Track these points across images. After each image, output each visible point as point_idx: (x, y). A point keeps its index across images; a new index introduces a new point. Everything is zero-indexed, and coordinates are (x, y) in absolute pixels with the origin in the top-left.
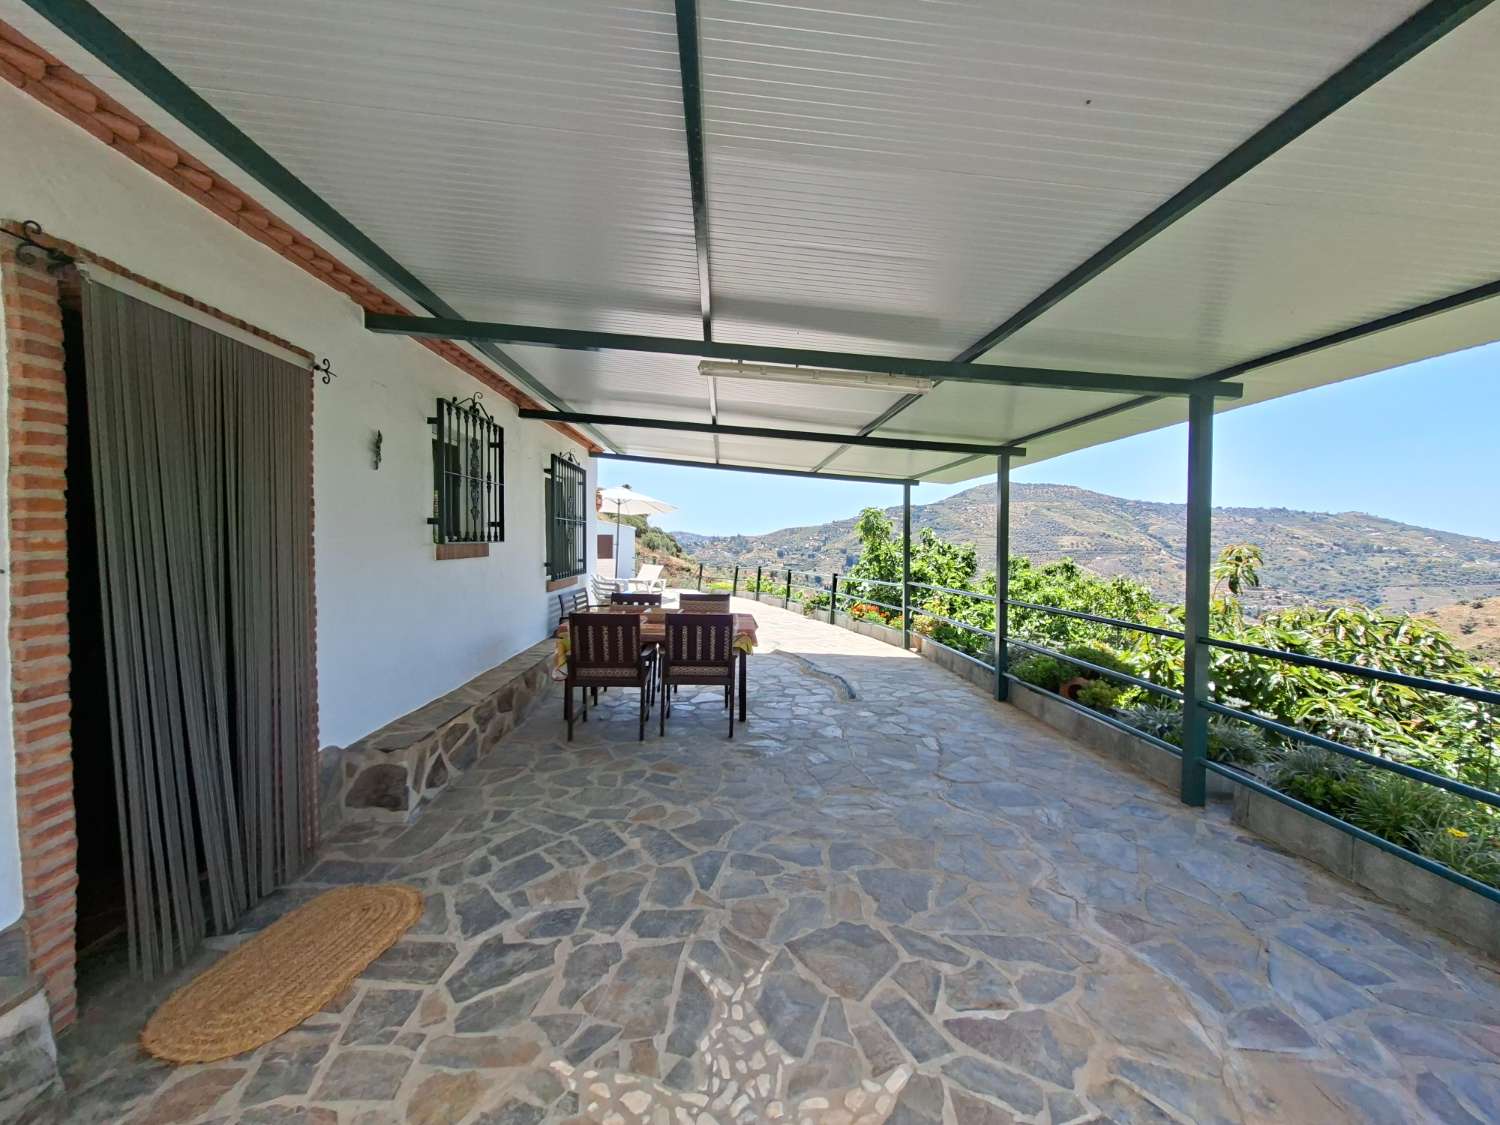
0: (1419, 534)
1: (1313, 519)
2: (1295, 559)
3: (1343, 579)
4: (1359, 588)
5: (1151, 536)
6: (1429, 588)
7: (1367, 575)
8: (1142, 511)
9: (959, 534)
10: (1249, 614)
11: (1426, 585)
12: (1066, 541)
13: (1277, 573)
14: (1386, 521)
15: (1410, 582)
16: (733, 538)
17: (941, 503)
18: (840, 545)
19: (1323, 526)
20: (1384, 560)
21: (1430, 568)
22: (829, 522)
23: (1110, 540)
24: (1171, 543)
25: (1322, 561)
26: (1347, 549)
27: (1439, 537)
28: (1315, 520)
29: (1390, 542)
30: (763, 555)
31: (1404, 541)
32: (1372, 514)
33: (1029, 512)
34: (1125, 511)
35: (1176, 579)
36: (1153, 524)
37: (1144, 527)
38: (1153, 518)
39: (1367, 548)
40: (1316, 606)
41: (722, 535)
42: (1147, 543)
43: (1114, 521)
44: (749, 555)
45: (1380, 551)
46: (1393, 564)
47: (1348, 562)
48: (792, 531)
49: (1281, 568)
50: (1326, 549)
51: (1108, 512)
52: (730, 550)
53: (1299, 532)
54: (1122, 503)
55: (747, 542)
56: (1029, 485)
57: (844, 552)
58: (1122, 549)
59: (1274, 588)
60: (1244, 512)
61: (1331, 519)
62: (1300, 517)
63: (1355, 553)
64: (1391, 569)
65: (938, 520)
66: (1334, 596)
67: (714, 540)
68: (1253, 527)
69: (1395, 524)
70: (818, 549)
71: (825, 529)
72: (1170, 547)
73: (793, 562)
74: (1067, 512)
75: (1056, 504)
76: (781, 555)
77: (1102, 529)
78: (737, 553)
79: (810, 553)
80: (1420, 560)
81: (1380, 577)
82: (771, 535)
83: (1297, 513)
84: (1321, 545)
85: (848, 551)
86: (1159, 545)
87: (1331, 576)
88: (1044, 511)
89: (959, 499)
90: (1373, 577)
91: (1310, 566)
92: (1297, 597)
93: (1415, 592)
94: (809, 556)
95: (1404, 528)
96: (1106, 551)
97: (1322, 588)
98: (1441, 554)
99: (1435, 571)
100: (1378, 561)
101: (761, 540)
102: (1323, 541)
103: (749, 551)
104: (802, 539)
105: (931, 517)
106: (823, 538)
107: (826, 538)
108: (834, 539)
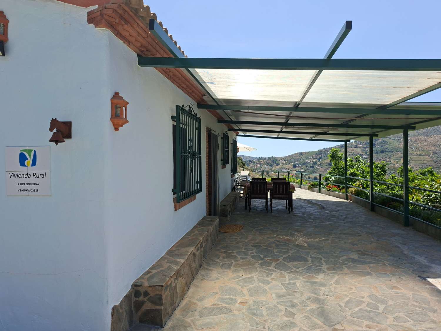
16: (269, 158)
30: (285, 166)
41: (264, 157)
44: (278, 167)
48: (301, 154)
52: (268, 164)
55: (276, 160)
65: (387, 146)
67: (260, 159)
70: (315, 163)
76: (295, 166)
78: (271, 166)
79: (311, 165)
82: (289, 156)
94: (311, 167)
101: (284, 159)
103: (278, 164)
104: (307, 158)
105: (382, 145)
106: (318, 158)
107: (320, 158)
108: (325, 158)
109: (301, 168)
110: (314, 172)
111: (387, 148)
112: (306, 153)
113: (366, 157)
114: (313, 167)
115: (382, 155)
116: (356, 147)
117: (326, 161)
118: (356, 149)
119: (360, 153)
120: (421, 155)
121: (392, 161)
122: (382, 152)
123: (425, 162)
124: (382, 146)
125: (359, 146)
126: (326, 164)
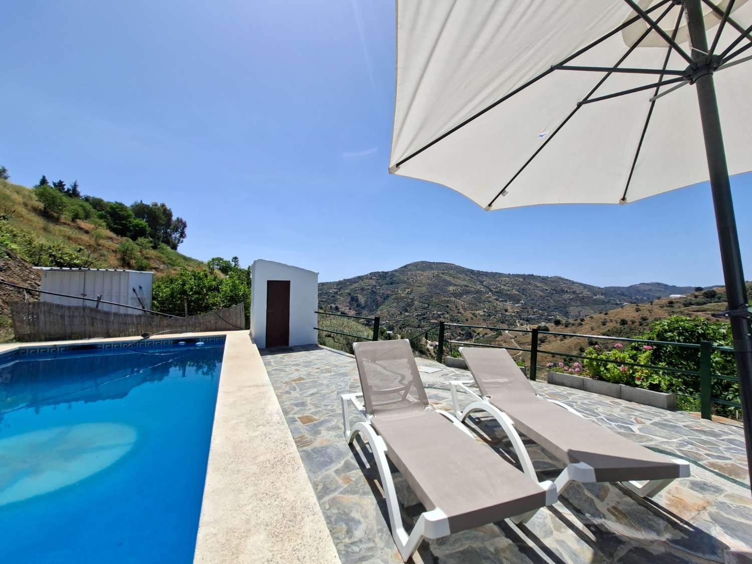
0: (578, 285)
1: (543, 279)
2: (538, 296)
3: (555, 304)
4: (561, 307)
5: (484, 286)
6: (584, 307)
7: (563, 302)
8: (480, 275)
9: (405, 285)
10: (524, 320)
11: (583, 306)
12: (451, 288)
13: (532, 302)
14: (567, 280)
15: (577, 305)
17: (396, 271)
18: (348, 291)
19: (547, 282)
20: (568, 296)
21: (583, 299)
22: (342, 279)
23: (468, 288)
24: (492, 289)
25: (548, 297)
26: (556, 291)
27: (585, 286)
28: (544, 279)
29: (570, 288)
31: (575, 288)
32: (563, 277)
33: (435, 275)
34: (473, 275)
35: (495, 305)
36: (484, 281)
37: (482, 282)
38: (485, 278)
39: (563, 291)
40: (547, 315)
42: (483, 289)
43: (469, 280)
45: (567, 292)
46: (571, 297)
47: (556, 297)
49: (533, 300)
50: (549, 291)
51: (467, 275)
53: (539, 285)
54: (472, 272)
56: (434, 263)
57: (349, 294)
58: (474, 292)
59: (532, 308)
60: (518, 276)
61: (549, 279)
62: (539, 278)
63: (559, 293)
64: (571, 299)
65: (395, 279)
66: (553, 311)
68: (522, 282)
69: (570, 281)
70: (336, 293)
71: (340, 283)
72: (492, 291)
73: (324, 300)
74: (450, 275)
75: (446, 271)
77: (465, 283)
79: (333, 295)
80: (580, 295)
81: (567, 302)
83: (537, 276)
84: (547, 290)
85: (352, 294)
86: (488, 290)
87: (551, 303)
88: (441, 275)
89: (404, 269)
90: (565, 303)
91: (544, 298)
92: (540, 312)
93: (579, 309)
95: (573, 283)
96: (468, 292)
97: (549, 308)
98: (586, 293)
99: (585, 300)
100: (566, 296)
102: (547, 288)
104: (328, 288)
105: (391, 277)
106: (339, 288)
107: (341, 288)
108: (345, 288)
109: (324, 298)
110: (336, 301)
111: (395, 280)
112: (327, 283)
113: (379, 287)
114: (334, 297)
115: (391, 286)
116: (371, 279)
117: (346, 291)
118: (370, 280)
119: (374, 284)
120: (419, 287)
121: (399, 291)
122: (391, 283)
123: (423, 292)
124: (391, 279)
125: (373, 278)
126: (346, 294)
